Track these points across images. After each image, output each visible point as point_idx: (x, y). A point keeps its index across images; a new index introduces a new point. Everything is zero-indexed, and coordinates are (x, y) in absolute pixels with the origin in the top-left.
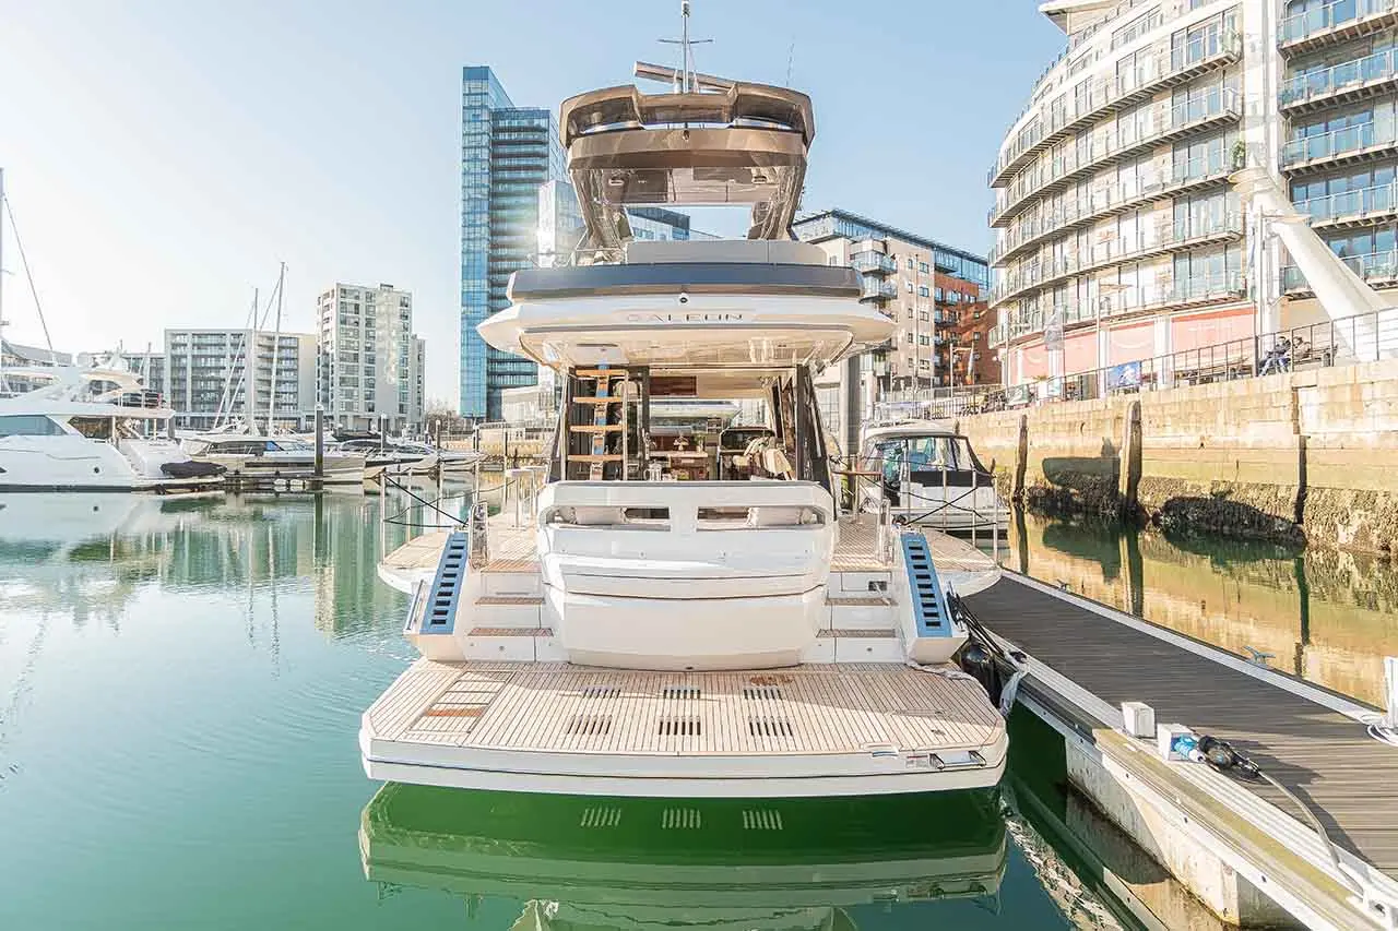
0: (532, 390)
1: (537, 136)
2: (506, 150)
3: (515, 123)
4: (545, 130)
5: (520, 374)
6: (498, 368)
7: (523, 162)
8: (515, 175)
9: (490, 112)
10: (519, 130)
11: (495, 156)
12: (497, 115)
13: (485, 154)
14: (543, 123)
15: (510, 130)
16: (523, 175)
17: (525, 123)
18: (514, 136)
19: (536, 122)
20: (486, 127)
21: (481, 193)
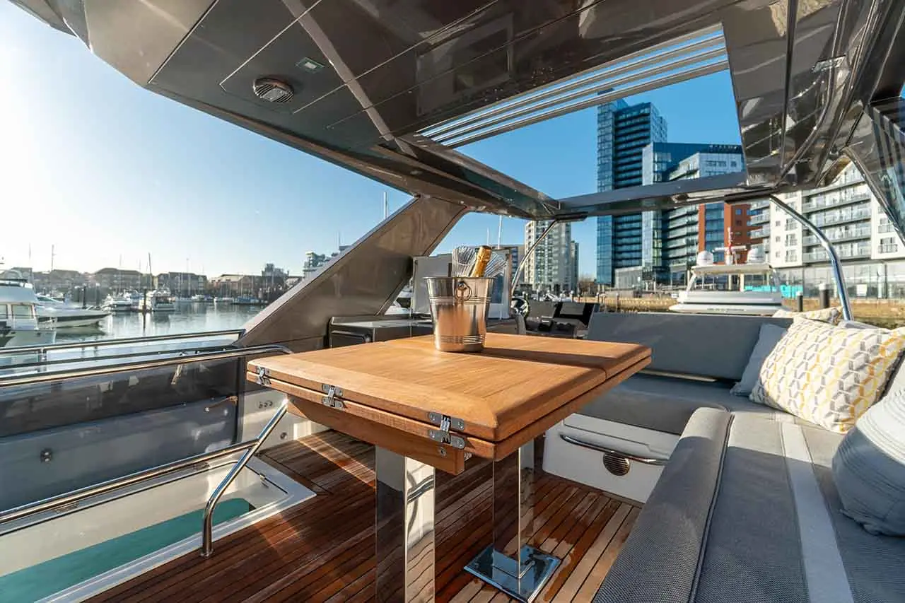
0: (639, 268)
1: (642, 119)
2: (622, 132)
3: (628, 116)
4: (649, 114)
5: (631, 259)
6: (619, 256)
7: (635, 136)
8: (629, 145)
9: (614, 113)
10: (630, 119)
11: (616, 137)
12: (617, 114)
13: (610, 137)
14: (646, 111)
15: (625, 120)
16: (634, 144)
17: (635, 114)
18: (628, 123)
19: (642, 111)
20: (611, 122)
21: (609, 160)
